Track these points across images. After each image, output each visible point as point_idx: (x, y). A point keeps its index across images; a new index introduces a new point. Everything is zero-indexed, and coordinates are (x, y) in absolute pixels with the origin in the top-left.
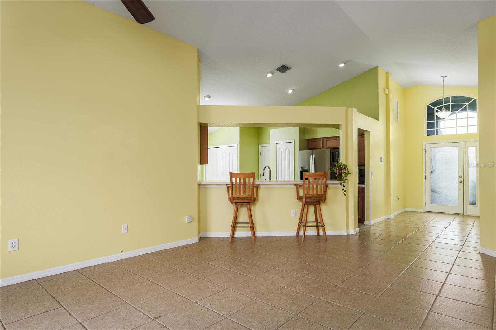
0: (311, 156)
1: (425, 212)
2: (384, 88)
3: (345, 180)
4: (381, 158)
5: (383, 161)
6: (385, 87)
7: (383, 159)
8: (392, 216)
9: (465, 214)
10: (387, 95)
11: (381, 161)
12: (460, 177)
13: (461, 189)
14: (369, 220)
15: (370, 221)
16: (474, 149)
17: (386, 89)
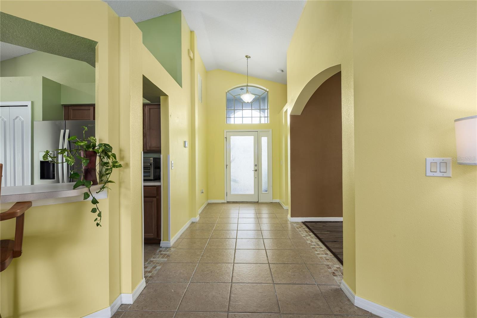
0: (62, 131)
1: (226, 202)
2: (188, 50)
3: (105, 183)
4: (185, 142)
5: (187, 145)
6: (189, 48)
7: (187, 143)
8: (197, 218)
9: (259, 202)
10: (192, 60)
11: (185, 147)
12: (256, 166)
13: (256, 178)
14: (168, 239)
15: (170, 241)
16: (266, 138)
17: (190, 50)
